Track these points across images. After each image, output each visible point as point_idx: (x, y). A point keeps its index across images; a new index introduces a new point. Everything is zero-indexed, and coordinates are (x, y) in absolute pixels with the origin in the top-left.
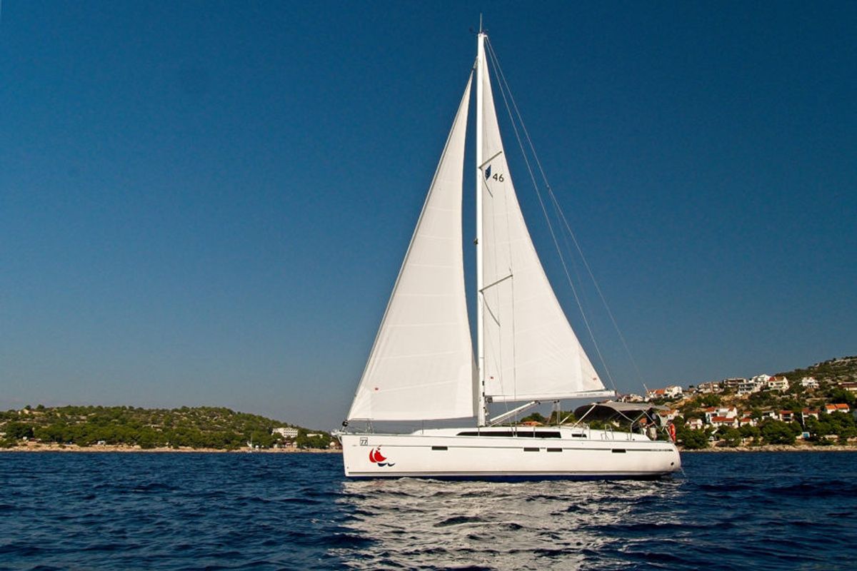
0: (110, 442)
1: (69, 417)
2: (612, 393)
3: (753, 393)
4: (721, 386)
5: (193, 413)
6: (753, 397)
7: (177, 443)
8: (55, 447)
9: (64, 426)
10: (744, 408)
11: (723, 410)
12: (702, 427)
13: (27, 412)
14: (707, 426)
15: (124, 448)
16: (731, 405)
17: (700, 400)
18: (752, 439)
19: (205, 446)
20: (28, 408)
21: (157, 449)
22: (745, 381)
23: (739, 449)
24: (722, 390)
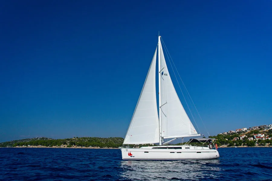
0: (93, 146)
1: (83, 140)
2: (200, 135)
3: (270, 130)
4: (259, 127)
5: (113, 139)
6: (270, 131)
7: (109, 147)
8: (80, 147)
9: (82, 142)
10: (267, 134)
11: (259, 135)
12: (253, 140)
13: (74, 139)
14: (255, 140)
15: (96, 148)
16: (262, 133)
17: (252, 132)
18: (269, 143)
19: (115, 147)
20: (74, 138)
21: (104, 148)
22: (267, 126)
23: (266, 146)
24: (259, 129)
